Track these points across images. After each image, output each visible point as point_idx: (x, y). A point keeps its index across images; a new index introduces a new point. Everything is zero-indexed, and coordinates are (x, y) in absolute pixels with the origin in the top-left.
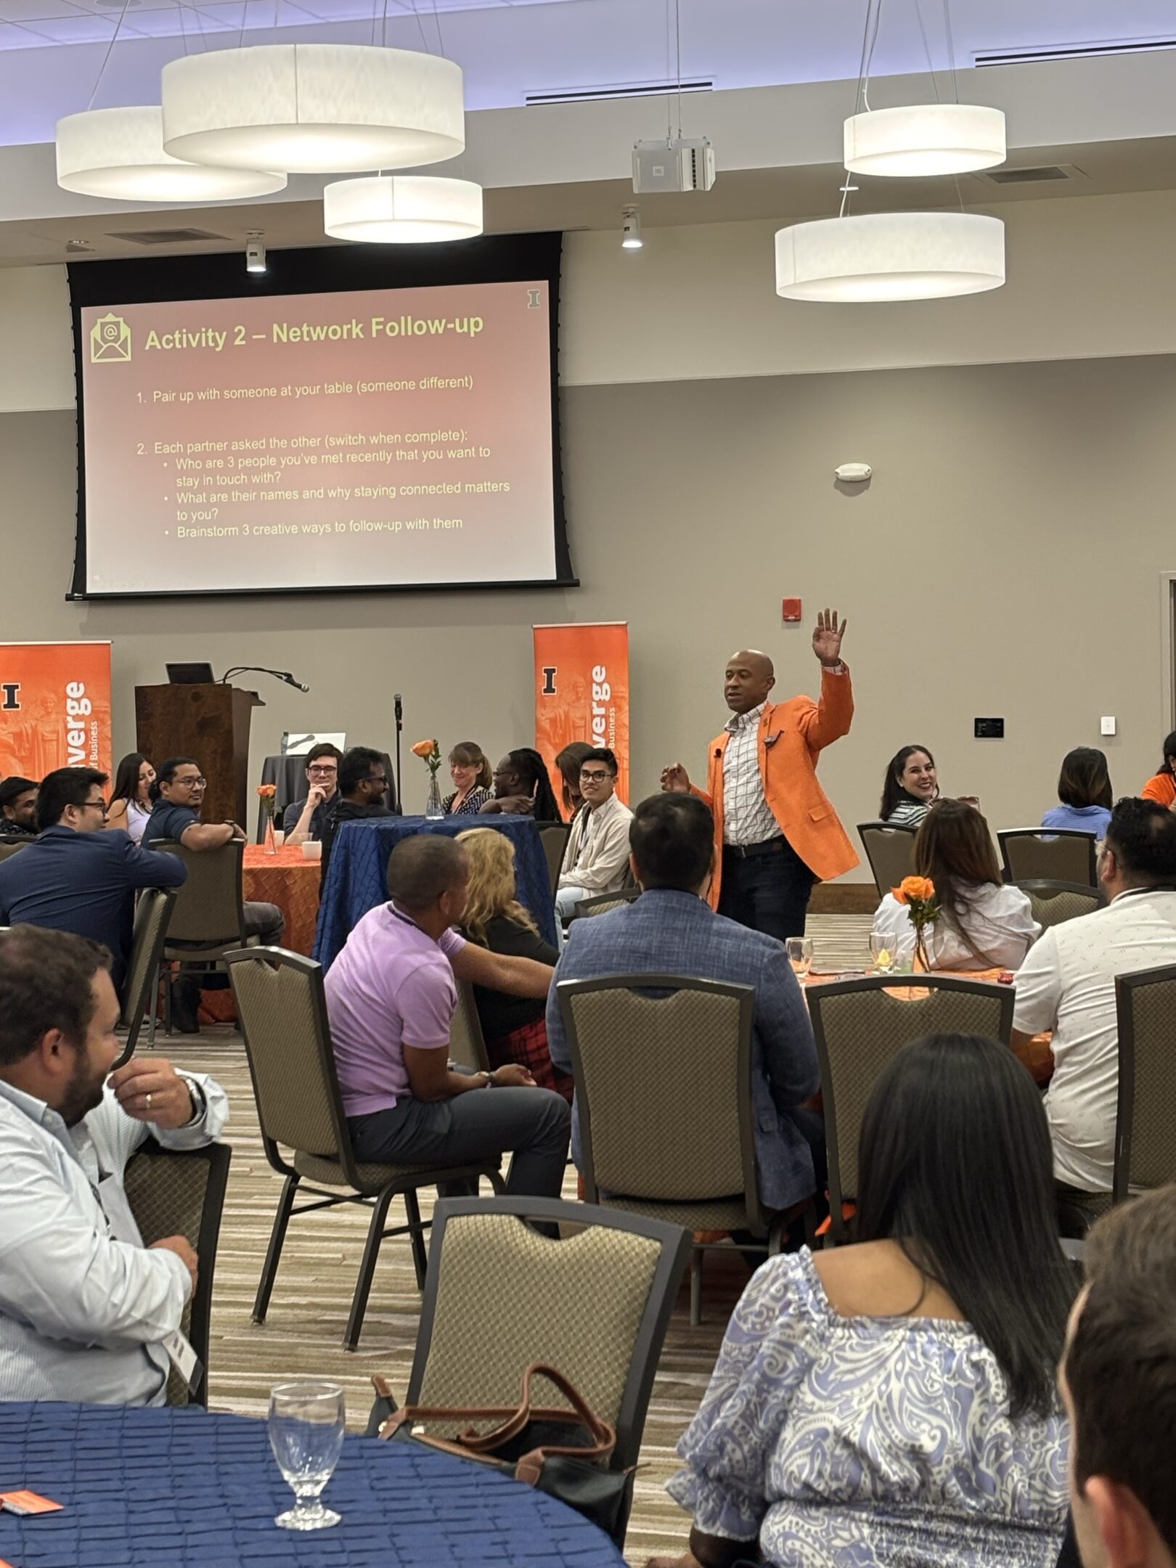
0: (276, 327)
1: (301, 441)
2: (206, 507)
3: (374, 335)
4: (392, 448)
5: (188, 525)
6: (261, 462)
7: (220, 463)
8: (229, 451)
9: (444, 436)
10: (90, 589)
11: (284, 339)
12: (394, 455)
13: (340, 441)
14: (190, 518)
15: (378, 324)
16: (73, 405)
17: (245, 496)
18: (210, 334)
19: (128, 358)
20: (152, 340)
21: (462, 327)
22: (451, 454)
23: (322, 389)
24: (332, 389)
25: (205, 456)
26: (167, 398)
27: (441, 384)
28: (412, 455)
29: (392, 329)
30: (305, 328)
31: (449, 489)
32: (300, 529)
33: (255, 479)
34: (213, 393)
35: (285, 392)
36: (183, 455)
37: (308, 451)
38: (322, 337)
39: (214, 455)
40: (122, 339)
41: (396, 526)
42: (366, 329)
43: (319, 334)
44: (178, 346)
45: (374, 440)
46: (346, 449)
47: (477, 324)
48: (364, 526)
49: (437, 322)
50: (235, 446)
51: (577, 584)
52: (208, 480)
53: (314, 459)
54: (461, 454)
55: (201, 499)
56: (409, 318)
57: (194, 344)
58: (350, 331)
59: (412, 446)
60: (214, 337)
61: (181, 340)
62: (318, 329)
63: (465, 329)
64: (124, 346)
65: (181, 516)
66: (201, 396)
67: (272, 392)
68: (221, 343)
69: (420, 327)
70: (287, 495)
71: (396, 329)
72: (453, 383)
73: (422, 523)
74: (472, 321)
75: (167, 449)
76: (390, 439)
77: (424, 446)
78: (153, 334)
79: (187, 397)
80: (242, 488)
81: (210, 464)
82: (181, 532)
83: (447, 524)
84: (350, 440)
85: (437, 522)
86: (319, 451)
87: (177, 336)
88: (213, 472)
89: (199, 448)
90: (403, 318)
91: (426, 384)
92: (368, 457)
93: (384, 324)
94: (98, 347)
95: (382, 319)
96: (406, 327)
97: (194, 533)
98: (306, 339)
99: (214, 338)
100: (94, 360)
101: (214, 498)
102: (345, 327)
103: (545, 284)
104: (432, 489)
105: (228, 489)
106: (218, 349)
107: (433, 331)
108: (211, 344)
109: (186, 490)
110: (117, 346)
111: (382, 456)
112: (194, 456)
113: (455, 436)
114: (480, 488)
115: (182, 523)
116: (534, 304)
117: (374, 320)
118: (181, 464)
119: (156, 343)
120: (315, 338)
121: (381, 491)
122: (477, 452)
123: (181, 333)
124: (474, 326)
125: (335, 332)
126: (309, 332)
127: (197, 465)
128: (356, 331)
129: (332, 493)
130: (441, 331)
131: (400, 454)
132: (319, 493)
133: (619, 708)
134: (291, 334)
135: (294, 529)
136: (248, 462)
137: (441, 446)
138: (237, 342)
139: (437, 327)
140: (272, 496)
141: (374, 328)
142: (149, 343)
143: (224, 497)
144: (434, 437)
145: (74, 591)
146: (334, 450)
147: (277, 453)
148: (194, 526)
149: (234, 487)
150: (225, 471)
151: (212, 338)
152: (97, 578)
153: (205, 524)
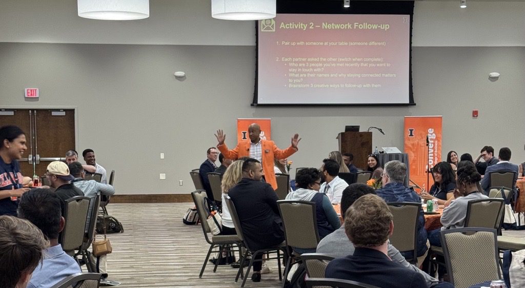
0: (323, 24)
1: (330, 59)
2: (299, 78)
3: (355, 28)
4: (359, 62)
5: (293, 83)
6: (317, 65)
7: (304, 65)
8: (307, 61)
9: (376, 60)
11: (326, 27)
13: (343, 60)
14: (293, 81)
16: (255, 44)
17: (312, 75)
18: (302, 25)
19: (274, 31)
20: (282, 25)
21: (383, 27)
22: (378, 65)
23: (338, 44)
24: (341, 44)
25: (298, 62)
27: (376, 44)
28: (366, 65)
29: (361, 26)
30: (333, 25)
31: (377, 75)
32: (329, 86)
33: (315, 70)
34: (302, 43)
35: (326, 44)
36: (292, 62)
37: (333, 62)
38: (338, 28)
40: (272, 24)
41: (360, 86)
42: (353, 26)
43: (337, 26)
45: (354, 60)
46: (345, 62)
47: (387, 27)
48: (350, 86)
50: (309, 60)
51: (415, 105)
52: (299, 70)
53: (334, 65)
55: (297, 75)
57: (296, 27)
58: (347, 26)
59: (366, 62)
60: (303, 26)
64: (273, 26)
65: (290, 80)
66: (298, 44)
67: (322, 44)
68: (305, 28)
70: (325, 75)
71: (361, 27)
72: (379, 44)
73: (368, 85)
74: (386, 25)
75: (286, 60)
76: (359, 60)
77: (369, 62)
78: (282, 23)
79: (294, 44)
80: (311, 73)
81: (300, 65)
82: (290, 86)
83: (376, 86)
84: (346, 59)
85: (373, 85)
87: (291, 24)
88: (301, 68)
89: (297, 60)
92: (352, 65)
93: (358, 25)
94: (264, 26)
95: (357, 23)
96: (365, 26)
97: (295, 86)
98: (333, 28)
100: (262, 30)
101: (301, 75)
102: (346, 25)
103: (409, 16)
104: (371, 75)
105: (306, 73)
106: (304, 29)
107: (374, 28)
108: (302, 28)
109: (292, 72)
111: (356, 64)
113: (379, 60)
114: (387, 76)
115: (291, 83)
116: (405, 21)
118: (291, 64)
119: (284, 26)
121: (356, 75)
122: (386, 65)
124: (386, 27)
125: (342, 26)
127: (296, 65)
128: (349, 26)
129: (340, 75)
130: (376, 28)
131: (362, 64)
132: (336, 75)
133: (439, 141)
134: (328, 26)
136: (313, 65)
137: (374, 62)
138: (311, 28)
139: (375, 27)
140: (320, 75)
141: (355, 26)
142: (281, 26)
143: (305, 75)
144: (372, 60)
145: (253, 103)
146: (341, 62)
147: (323, 62)
148: (295, 84)
149: (308, 72)
150: (306, 67)
151: (302, 26)
152: (262, 99)
153: (298, 83)
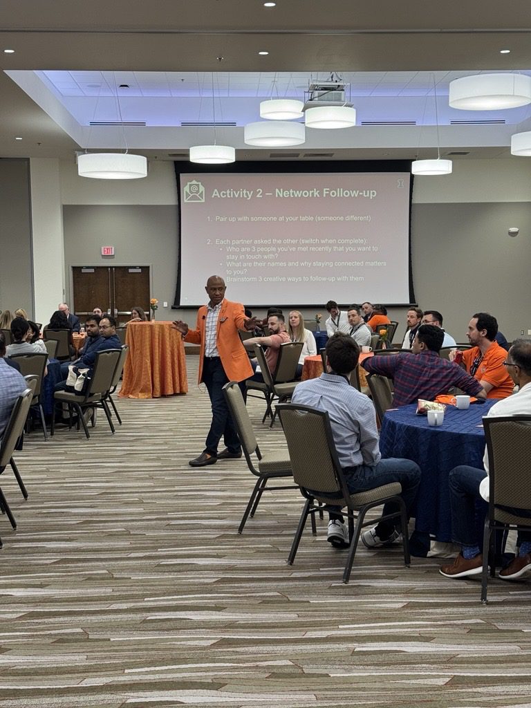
10: (182, 304)
12: (333, 248)
15: (326, 191)
26: (222, 219)
39: (245, 245)
44: (229, 196)
49: (354, 192)
54: (364, 249)
56: (342, 190)
61: (230, 194)
62: (298, 192)
63: (368, 195)
69: (347, 194)
86: (297, 245)
90: (338, 190)
91: (348, 218)
99: (246, 194)
110: (197, 195)
112: (235, 246)
117: (325, 189)
120: (296, 196)
123: (230, 191)
126: (293, 193)
135: (284, 279)
